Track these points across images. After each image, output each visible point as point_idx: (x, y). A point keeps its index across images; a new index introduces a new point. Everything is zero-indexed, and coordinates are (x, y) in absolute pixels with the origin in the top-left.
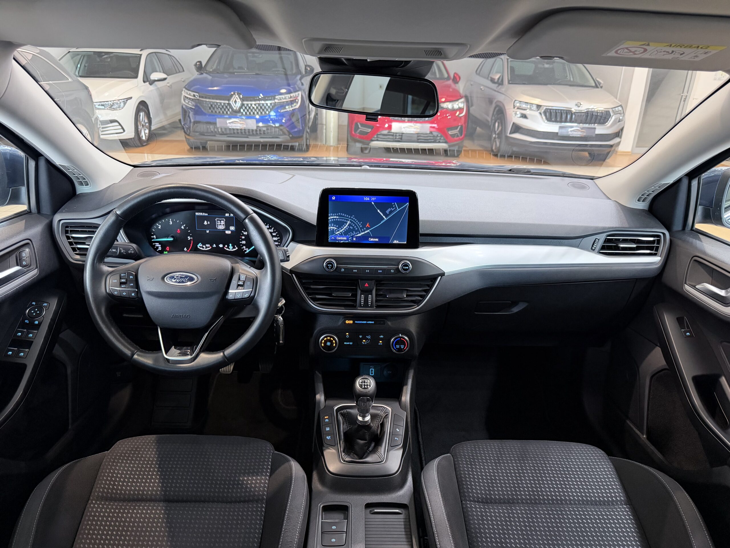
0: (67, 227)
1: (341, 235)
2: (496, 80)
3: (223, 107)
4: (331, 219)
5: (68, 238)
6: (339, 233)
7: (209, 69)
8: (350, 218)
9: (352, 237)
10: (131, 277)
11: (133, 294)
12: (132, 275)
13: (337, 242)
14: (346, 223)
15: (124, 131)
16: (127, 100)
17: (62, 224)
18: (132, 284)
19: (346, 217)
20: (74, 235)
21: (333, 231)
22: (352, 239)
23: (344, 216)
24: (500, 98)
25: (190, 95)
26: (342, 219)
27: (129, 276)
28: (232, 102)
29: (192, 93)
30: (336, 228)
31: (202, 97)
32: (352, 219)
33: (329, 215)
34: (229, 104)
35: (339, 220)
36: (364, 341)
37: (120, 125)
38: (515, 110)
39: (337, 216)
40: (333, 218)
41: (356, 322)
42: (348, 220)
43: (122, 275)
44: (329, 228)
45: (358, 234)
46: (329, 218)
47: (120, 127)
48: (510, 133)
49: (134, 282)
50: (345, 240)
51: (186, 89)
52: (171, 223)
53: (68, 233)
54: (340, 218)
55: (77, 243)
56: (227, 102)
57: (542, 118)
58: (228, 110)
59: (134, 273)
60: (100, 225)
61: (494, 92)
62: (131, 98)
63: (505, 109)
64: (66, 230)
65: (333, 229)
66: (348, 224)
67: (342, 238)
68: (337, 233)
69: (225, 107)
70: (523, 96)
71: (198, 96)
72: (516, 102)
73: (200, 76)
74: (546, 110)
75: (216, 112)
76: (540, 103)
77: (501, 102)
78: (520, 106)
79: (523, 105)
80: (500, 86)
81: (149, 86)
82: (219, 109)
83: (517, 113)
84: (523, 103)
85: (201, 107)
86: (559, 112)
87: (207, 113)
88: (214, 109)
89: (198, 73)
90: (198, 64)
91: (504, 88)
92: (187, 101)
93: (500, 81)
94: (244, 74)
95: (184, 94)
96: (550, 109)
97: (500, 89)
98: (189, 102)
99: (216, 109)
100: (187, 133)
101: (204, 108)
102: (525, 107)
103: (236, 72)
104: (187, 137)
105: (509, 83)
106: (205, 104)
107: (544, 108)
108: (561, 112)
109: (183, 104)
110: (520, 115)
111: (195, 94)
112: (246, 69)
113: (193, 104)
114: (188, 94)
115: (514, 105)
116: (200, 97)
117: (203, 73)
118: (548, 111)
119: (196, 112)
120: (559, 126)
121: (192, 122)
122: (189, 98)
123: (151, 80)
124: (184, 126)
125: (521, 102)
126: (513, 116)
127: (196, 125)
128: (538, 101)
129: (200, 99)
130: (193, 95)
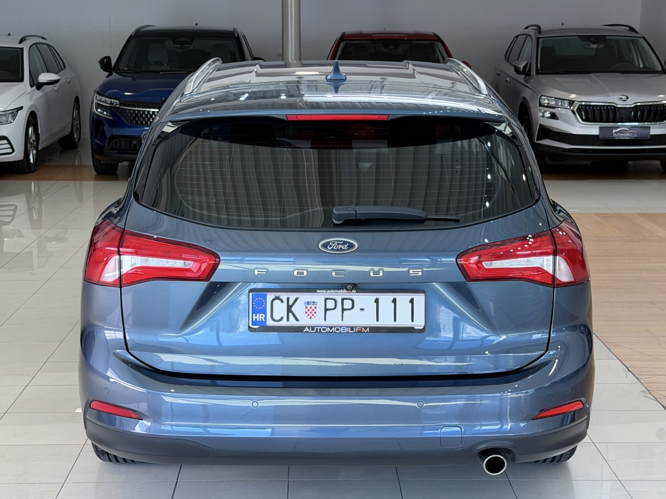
2: (521, 69)
3: (146, 116)
7: (122, 66)
15: (13, 151)
16: (17, 111)
24: (527, 93)
25: (105, 102)
29: (109, 100)
31: (124, 105)
37: (9, 143)
38: (543, 109)
47: (8, 146)
48: (537, 140)
51: (99, 93)
56: (157, 110)
57: (577, 118)
61: (520, 85)
62: (21, 108)
63: (530, 108)
70: (553, 89)
71: (117, 103)
72: (543, 97)
73: (111, 78)
74: (580, 107)
75: (142, 123)
76: (572, 98)
77: (524, 98)
78: (548, 103)
79: (552, 102)
80: (528, 77)
81: (37, 91)
82: (146, 119)
83: (545, 113)
84: (552, 99)
85: (122, 118)
86: (597, 109)
87: (130, 125)
88: (139, 119)
89: (107, 74)
90: (105, 60)
91: (532, 81)
92: (101, 110)
93: (527, 70)
94: (172, 72)
95: (96, 101)
96: (586, 106)
97: (527, 81)
98: (104, 111)
99: (141, 119)
100: (98, 152)
101: (125, 118)
102: (555, 104)
103: (162, 71)
104: (98, 158)
105: (538, 73)
106: (128, 113)
107: (577, 104)
108: (600, 109)
109: (95, 114)
110: (549, 115)
111: (113, 100)
112: (166, 65)
113: (110, 114)
114: (102, 100)
115: (540, 102)
116: (120, 104)
117: (114, 74)
118: (583, 109)
119: (114, 124)
120: (599, 126)
121: (108, 137)
122: (105, 106)
123: (39, 83)
124: (94, 143)
125: (549, 97)
126: (540, 117)
127: (115, 141)
128: (570, 95)
129: (121, 107)
130: (110, 102)
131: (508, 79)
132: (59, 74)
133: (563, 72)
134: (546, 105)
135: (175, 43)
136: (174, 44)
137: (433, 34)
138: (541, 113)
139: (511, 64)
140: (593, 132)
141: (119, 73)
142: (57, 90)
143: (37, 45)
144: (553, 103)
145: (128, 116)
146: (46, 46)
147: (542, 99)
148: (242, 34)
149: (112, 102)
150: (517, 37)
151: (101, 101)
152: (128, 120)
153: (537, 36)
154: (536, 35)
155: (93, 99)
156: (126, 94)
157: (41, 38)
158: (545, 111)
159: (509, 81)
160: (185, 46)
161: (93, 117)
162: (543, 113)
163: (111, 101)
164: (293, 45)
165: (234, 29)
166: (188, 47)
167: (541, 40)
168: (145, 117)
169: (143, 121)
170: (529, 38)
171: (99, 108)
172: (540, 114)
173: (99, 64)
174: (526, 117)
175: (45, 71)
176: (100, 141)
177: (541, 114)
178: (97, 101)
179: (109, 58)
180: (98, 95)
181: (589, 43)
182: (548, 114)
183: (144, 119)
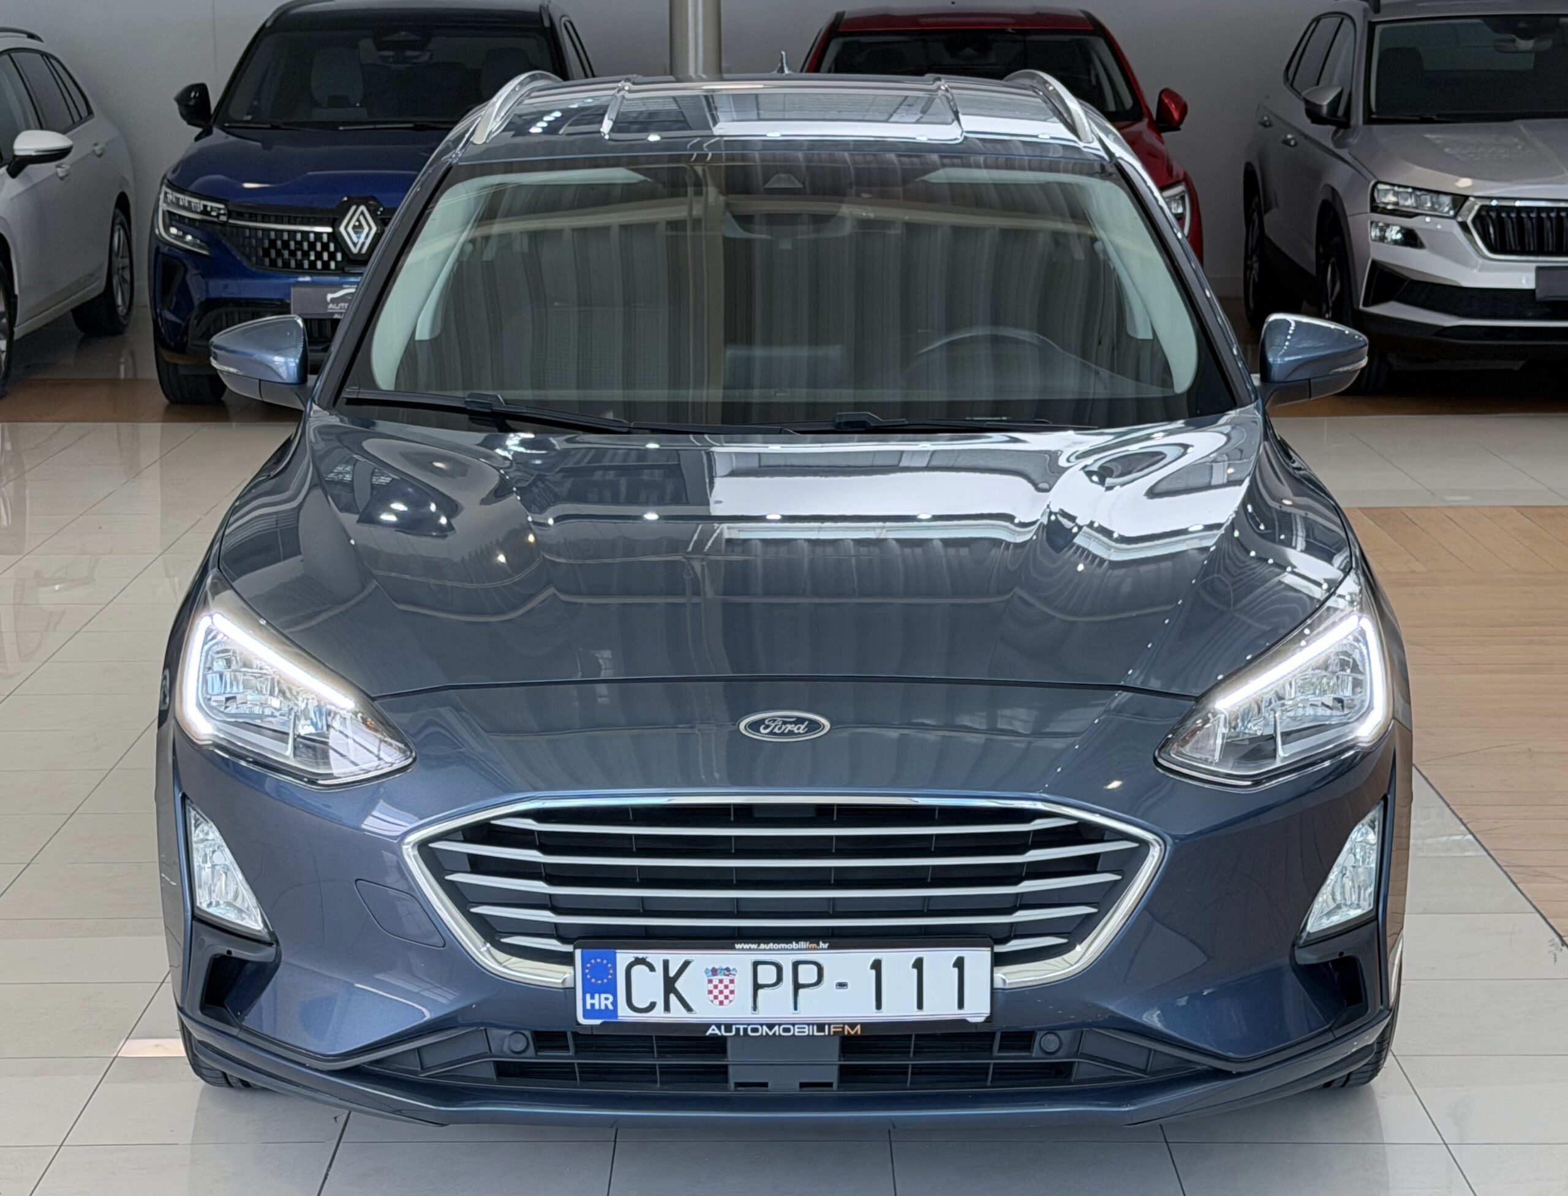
2: (1325, 110)
3: (299, 244)
7: (237, 111)
24: (1339, 176)
25: (189, 209)
28: (346, 230)
29: (198, 204)
31: (240, 216)
34: (335, 237)
38: (1382, 219)
48: (1366, 304)
51: (172, 185)
56: (329, 230)
57: (1473, 242)
58: (332, 256)
61: (1322, 153)
63: (1345, 217)
69: (319, 247)
70: (1409, 164)
71: (222, 212)
72: (1381, 187)
73: (207, 141)
74: (1484, 213)
75: (286, 264)
76: (1463, 189)
77: (1334, 191)
78: (1396, 204)
79: (1406, 200)
80: (1342, 131)
81: (9, 180)
82: (299, 254)
83: (1388, 230)
84: (1407, 192)
85: (234, 252)
86: (1530, 218)
87: (254, 270)
88: (279, 254)
89: (198, 130)
90: (193, 95)
91: (1353, 141)
92: (179, 229)
93: (1341, 112)
94: (371, 127)
95: (165, 205)
96: (1499, 209)
97: (1339, 142)
98: (185, 233)
99: (286, 253)
100: (172, 344)
101: (243, 254)
102: (1414, 205)
103: (343, 124)
104: (167, 359)
105: (1369, 120)
106: (250, 237)
107: (1475, 204)
108: (1539, 218)
109: (160, 241)
110: (1399, 236)
111: (209, 204)
112: (358, 105)
113: (201, 241)
114: (181, 203)
115: (1373, 199)
116: (230, 215)
117: (216, 131)
118: (1491, 217)
119: (211, 267)
120: (1535, 265)
121: (196, 303)
122: (189, 219)
123: (17, 159)
124: (159, 320)
125: (1400, 186)
126: (1375, 240)
127: (214, 313)
128: (1457, 181)
129: (231, 221)
130: (202, 208)
131: (1289, 136)
132: (70, 133)
133: (1438, 116)
134: (1390, 207)
135: (380, 47)
136: (379, 49)
137: (1083, 15)
138: (1378, 230)
139: (1298, 94)
140: (1521, 279)
141: (228, 130)
142: (67, 175)
143: (13, 55)
144: (1410, 202)
145: (251, 247)
146: (39, 56)
147: (1378, 190)
148: (564, 19)
149: (209, 209)
150: (1317, 20)
151: (177, 204)
152: (249, 258)
153: (1369, 19)
154: (1365, 17)
155: (158, 200)
156: (247, 185)
157: (25, 36)
158: (1388, 225)
159: (1292, 143)
160: (410, 53)
161: (158, 248)
162: (1383, 229)
163: (205, 207)
164: (701, 48)
165: (541, 7)
166: (417, 57)
167: (1379, 29)
168: (296, 249)
169: (289, 260)
170: (1347, 22)
171: (172, 226)
172: (1373, 234)
173: (175, 106)
174: (1336, 239)
175: (33, 126)
176: (178, 316)
177: (1375, 233)
178: (168, 204)
179: (202, 89)
180: (169, 191)
181: (1513, 36)
182: (1394, 234)
183: (293, 254)
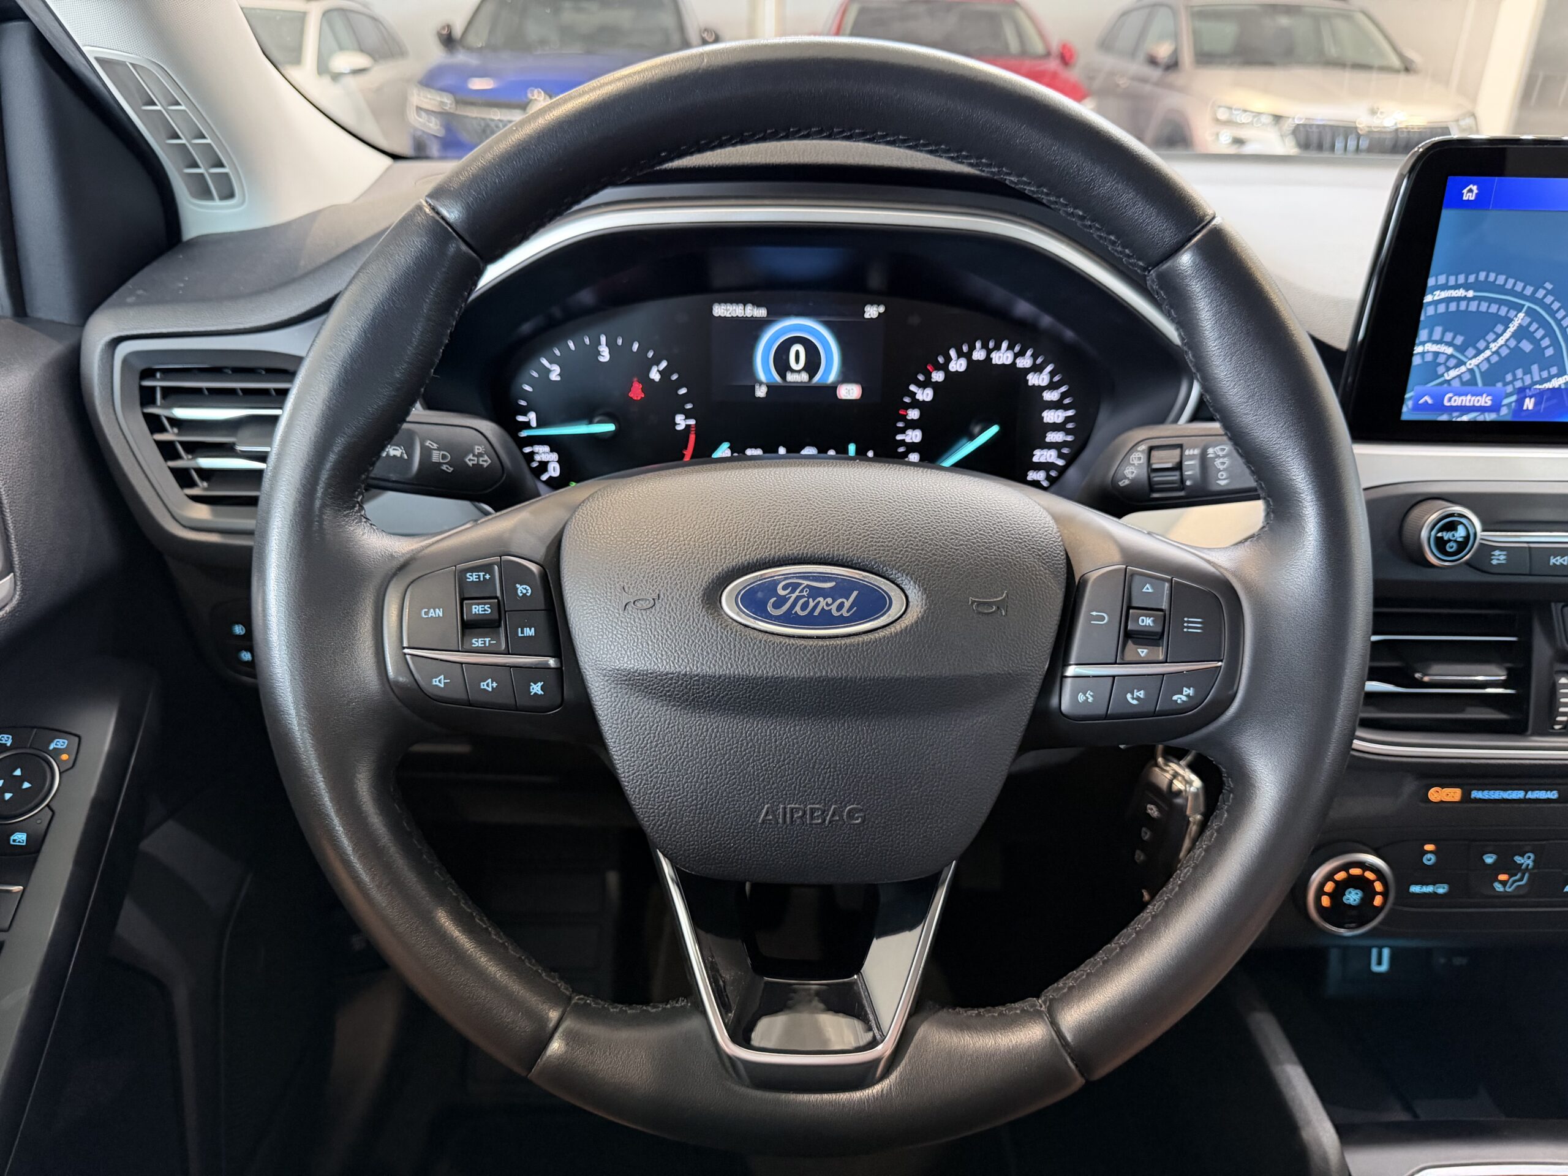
0: (149, 373)
1: (1469, 384)
4: (1436, 303)
5: (155, 424)
6: (1459, 376)
8: (1532, 299)
9: (1522, 393)
10: (522, 589)
11: (536, 688)
12: (523, 575)
13: (1444, 418)
14: (1507, 322)
17: (125, 361)
18: (529, 632)
19: (1512, 292)
20: (181, 413)
21: (1433, 366)
22: (1520, 402)
23: (1501, 289)
26: (1491, 301)
27: (508, 585)
30: (1449, 350)
32: (1540, 302)
33: (1431, 282)
35: (1473, 306)
36: (1503, 877)
39: (1467, 287)
40: (1448, 300)
41: (1476, 794)
42: (1519, 308)
43: (472, 577)
44: (1418, 349)
45: (1549, 379)
46: (1428, 299)
49: (541, 617)
50: (1482, 409)
52: (605, 355)
53: (152, 402)
54: (1480, 299)
55: (194, 449)
59: (534, 568)
60: (299, 360)
64: (142, 389)
65: (1436, 354)
66: (1513, 327)
67: (1467, 400)
68: (1453, 373)
83: (1221, 138)
84: (1238, 113)
90: (445, 31)
110: (1229, 142)
113: (440, 126)
122: (432, 112)
162: (1218, 138)
179: (449, 26)
182: (1226, 140)
